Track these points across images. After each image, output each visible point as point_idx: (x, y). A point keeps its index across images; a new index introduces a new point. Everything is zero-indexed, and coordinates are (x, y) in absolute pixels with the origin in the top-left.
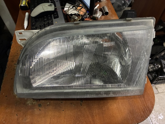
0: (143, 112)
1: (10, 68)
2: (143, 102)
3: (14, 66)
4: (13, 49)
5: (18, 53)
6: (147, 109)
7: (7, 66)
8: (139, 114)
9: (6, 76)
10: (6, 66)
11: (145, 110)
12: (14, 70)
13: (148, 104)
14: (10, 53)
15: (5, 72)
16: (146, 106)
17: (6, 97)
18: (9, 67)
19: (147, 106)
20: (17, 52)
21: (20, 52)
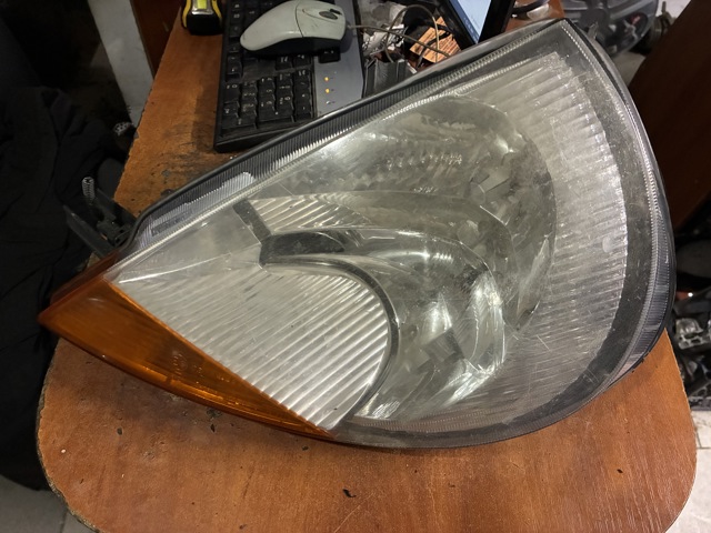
4: (136, 162)
6: (657, 511)
8: (616, 525)
11: (644, 512)
13: (663, 491)
19: (656, 492)
20: (151, 178)
21: (163, 177)
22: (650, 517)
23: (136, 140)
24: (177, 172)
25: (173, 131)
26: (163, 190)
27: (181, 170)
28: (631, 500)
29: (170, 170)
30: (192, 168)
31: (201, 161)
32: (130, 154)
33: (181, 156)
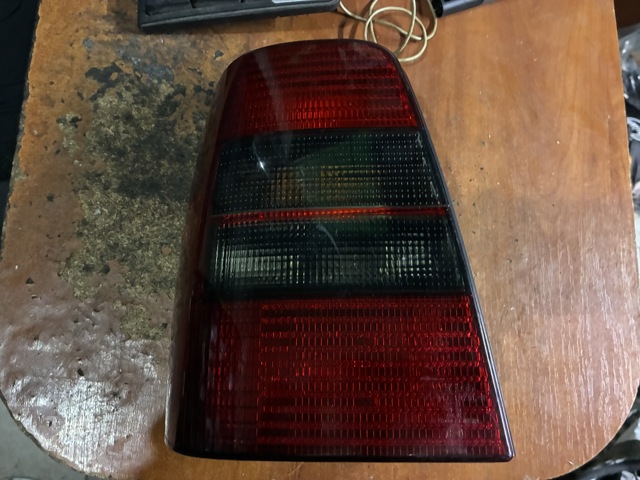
0: (576, 443)
1: (39, 136)
2: (588, 403)
3: (57, 129)
4: (47, 26)
5: (72, 58)
6: (594, 436)
7: (22, 126)
8: (556, 449)
9: (24, 178)
11: (583, 437)
12: (58, 151)
13: (602, 418)
14: (35, 50)
15: (18, 154)
16: (592, 422)
17: (28, 282)
18: (36, 132)
19: (597, 421)
20: (70, 51)
21: (84, 49)
22: (587, 442)
24: (101, 42)
26: (87, 68)
27: (106, 38)
28: (573, 427)
29: (92, 38)
32: (40, 13)
33: (104, 17)
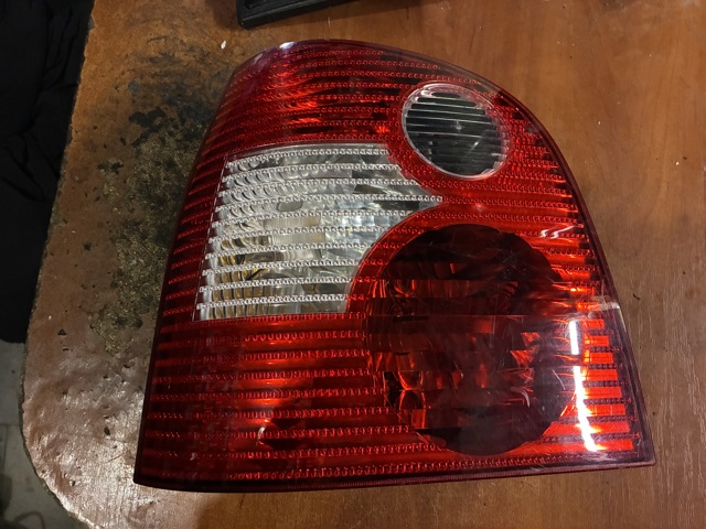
1: (80, 182)
3: (98, 176)
4: (94, 67)
5: (117, 102)
9: (63, 225)
10: (59, 169)
12: (98, 199)
14: (80, 93)
15: (58, 200)
17: (60, 334)
18: (77, 178)
20: (115, 94)
21: (129, 93)
23: (91, 32)
24: (147, 85)
25: (138, 15)
26: (131, 112)
27: (152, 81)
29: (138, 81)
30: (167, 80)
31: (177, 68)
32: (86, 54)
33: (152, 59)
